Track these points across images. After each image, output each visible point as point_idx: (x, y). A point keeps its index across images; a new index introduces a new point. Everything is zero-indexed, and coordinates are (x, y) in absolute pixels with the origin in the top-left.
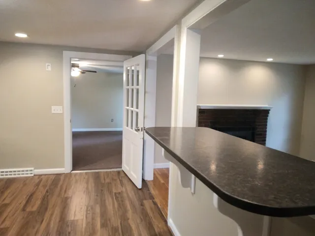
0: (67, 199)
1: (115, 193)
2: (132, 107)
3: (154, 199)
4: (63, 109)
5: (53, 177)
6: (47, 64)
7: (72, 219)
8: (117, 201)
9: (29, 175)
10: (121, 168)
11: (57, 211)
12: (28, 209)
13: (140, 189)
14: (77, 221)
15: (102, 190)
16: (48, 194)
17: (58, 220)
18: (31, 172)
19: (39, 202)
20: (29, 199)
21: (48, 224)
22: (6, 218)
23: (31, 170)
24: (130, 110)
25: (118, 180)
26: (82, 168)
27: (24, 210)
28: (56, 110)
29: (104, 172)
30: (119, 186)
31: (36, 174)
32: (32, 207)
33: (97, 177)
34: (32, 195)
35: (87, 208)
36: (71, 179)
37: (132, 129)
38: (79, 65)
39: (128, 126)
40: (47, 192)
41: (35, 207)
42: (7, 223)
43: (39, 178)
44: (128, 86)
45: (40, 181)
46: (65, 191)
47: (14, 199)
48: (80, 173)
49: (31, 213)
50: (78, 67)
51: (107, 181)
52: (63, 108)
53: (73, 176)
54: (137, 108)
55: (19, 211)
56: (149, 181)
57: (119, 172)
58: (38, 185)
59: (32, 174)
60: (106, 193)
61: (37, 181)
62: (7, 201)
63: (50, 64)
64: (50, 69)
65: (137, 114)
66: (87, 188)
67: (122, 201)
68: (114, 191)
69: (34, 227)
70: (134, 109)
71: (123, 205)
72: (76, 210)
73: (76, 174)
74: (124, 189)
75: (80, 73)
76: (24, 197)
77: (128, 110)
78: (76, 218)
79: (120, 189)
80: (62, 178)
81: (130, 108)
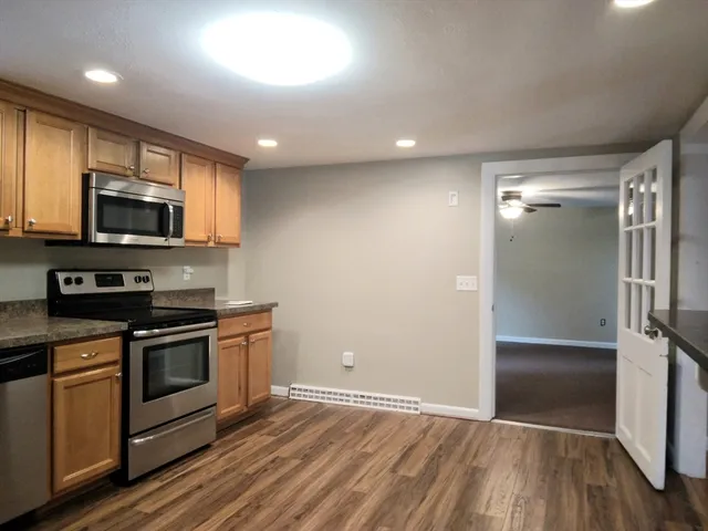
0: (475, 470)
1: (589, 486)
2: (641, 277)
3: (700, 525)
4: (478, 283)
5: (454, 424)
6: (451, 193)
7: (482, 511)
8: (592, 504)
9: (412, 412)
10: (613, 432)
11: (453, 490)
12: (401, 472)
13: (659, 491)
14: (492, 518)
15: (556, 472)
16: (441, 453)
17: (452, 505)
18: (416, 406)
19: (421, 465)
20: (405, 453)
21: (432, 510)
22: (363, 477)
23: (416, 403)
24: (636, 284)
25: (602, 459)
26: (517, 418)
27: (394, 470)
28: (465, 283)
29: (567, 434)
30: (603, 472)
31: (424, 411)
32: (409, 470)
33: (549, 441)
34: (412, 448)
35: (517, 501)
36: (491, 434)
37: (640, 332)
38: (522, 195)
39: (629, 327)
40: (440, 448)
41: (413, 470)
42: (364, 487)
43: (428, 420)
44: (631, 225)
45: (429, 427)
46: (475, 456)
47: (381, 448)
48: (512, 426)
49: (407, 479)
50: (519, 197)
51: (574, 454)
52: (478, 279)
53: (495, 429)
54: (653, 278)
55: (385, 471)
56: (691, 479)
57: (606, 443)
58: (425, 432)
59: (417, 409)
60: (565, 478)
61: (425, 425)
62: (369, 449)
63: (456, 193)
64: (455, 201)
65: (652, 291)
66: (523, 459)
67: (605, 508)
68: (587, 480)
69: (406, 507)
70: (646, 281)
71: (605, 516)
72: (490, 498)
73: (501, 427)
74: (613, 483)
75: (522, 210)
76: (400, 448)
77: (629, 285)
78: (490, 513)
79: (602, 478)
80: (473, 428)
81: (635, 280)
